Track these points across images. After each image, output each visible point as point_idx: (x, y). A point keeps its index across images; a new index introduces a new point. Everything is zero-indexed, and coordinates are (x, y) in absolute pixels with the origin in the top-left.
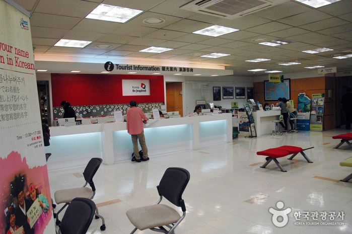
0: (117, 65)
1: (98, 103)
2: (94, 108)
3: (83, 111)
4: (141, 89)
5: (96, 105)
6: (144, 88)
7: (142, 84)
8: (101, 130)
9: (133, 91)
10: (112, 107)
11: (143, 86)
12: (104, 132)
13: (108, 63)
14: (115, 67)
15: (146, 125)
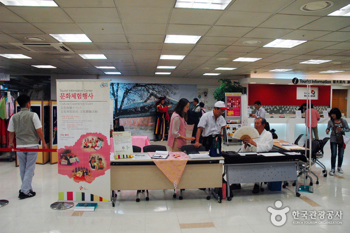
0: (301, 80)
1: (278, 104)
2: (276, 107)
3: (267, 109)
4: (311, 94)
5: (277, 105)
6: (314, 94)
7: (312, 91)
8: (287, 122)
9: (305, 96)
10: (288, 107)
11: (313, 92)
12: (289, 124)
13: (295, 79)
14: (299, 81)
15: (319, 122)
